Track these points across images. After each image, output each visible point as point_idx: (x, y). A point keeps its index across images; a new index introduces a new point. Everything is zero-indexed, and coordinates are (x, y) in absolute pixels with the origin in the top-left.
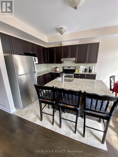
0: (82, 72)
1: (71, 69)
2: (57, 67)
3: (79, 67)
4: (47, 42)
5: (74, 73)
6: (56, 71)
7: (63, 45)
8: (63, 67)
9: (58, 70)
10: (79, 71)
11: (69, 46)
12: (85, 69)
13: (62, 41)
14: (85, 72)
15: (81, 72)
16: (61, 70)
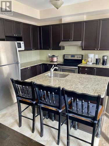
0: (91, 63)
1: (76, 58)
2: (54, 56)
3: (87, 56)
4: (39, 19)
5: (79, 65)
6: (52, 61)
7: (63, 22)
8: (64, 55)
9: (55, 59)
10: (88, 63)
11: (72, 23)
12: (97, 60)
13: (61, 17)
14: (96, 64)
15: (90, 65)
16: (61, 60)
